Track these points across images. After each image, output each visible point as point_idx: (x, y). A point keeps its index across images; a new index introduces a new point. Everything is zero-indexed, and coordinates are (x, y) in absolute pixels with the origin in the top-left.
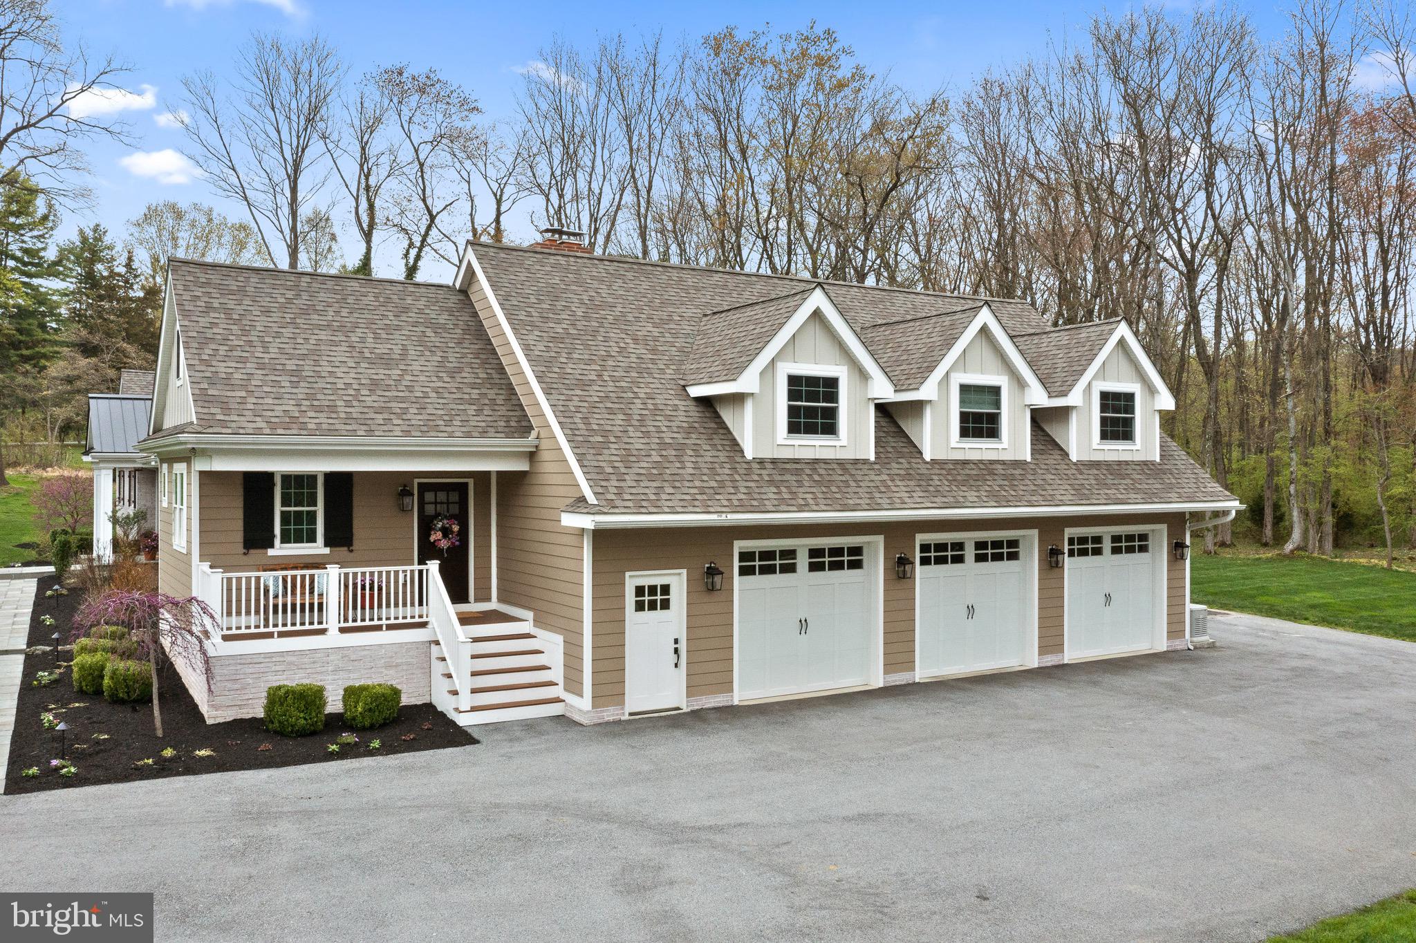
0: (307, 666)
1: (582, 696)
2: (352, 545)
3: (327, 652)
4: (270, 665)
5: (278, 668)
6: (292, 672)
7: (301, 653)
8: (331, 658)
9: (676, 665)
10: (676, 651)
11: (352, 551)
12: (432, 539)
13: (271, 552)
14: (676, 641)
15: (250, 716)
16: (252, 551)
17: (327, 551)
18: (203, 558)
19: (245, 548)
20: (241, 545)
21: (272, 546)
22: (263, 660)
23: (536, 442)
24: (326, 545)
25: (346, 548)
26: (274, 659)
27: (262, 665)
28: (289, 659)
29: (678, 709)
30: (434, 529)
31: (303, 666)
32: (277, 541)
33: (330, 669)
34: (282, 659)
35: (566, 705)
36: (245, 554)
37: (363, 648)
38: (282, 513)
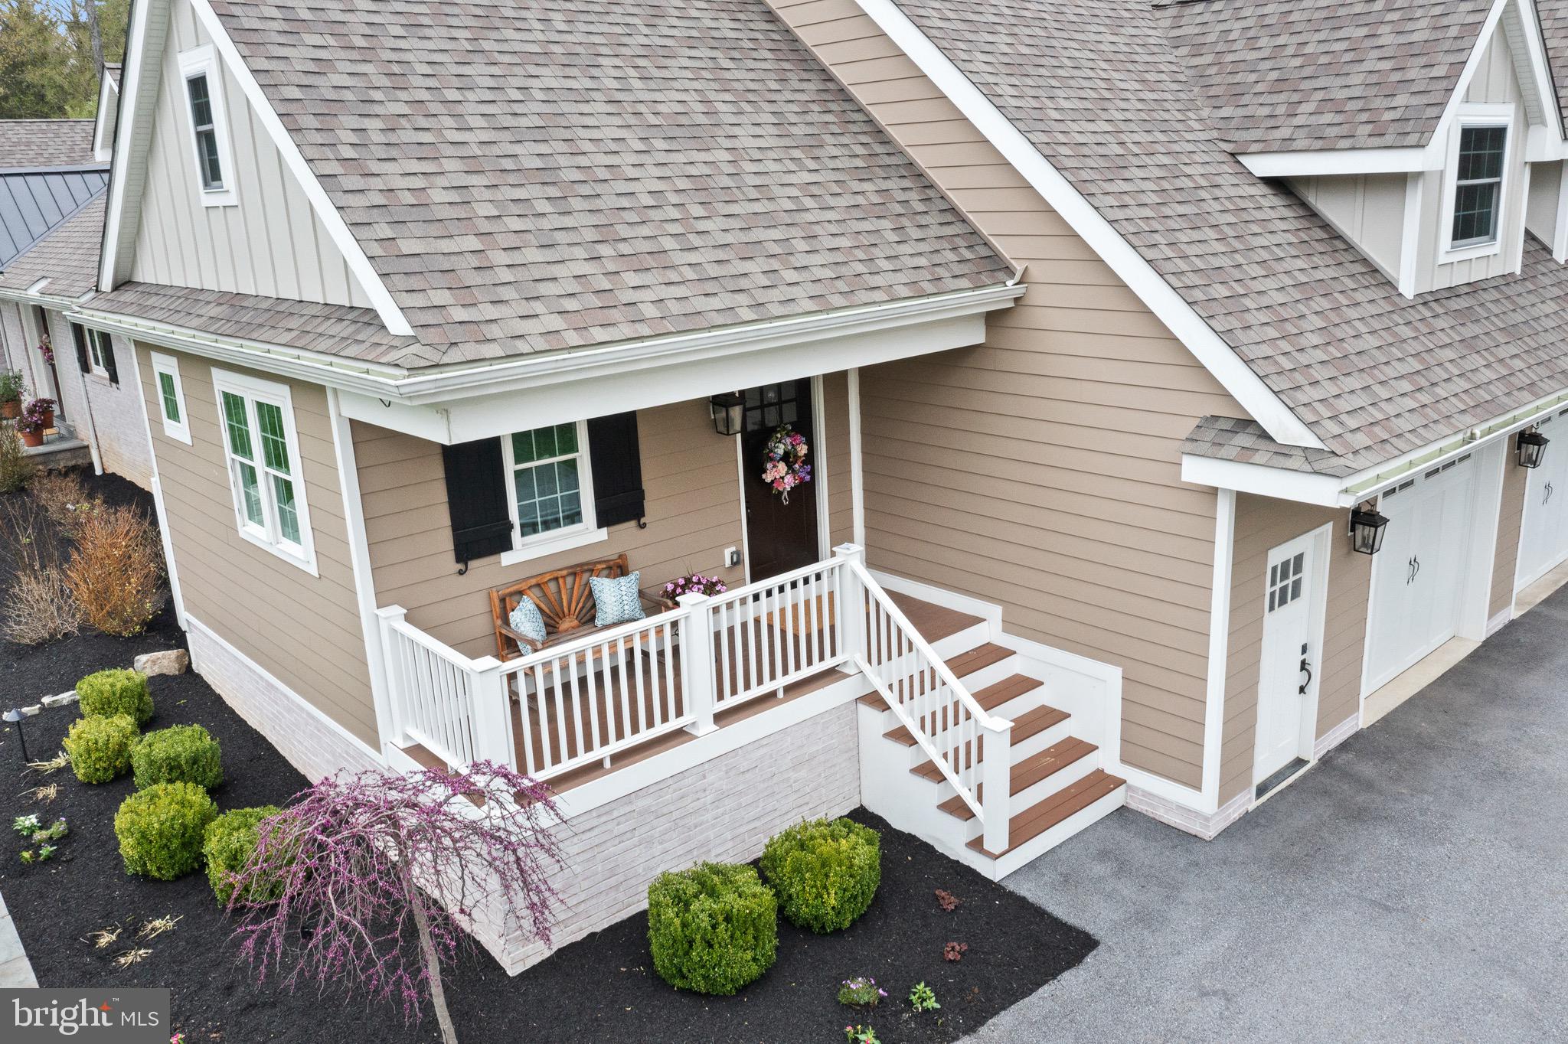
0: (672, 808)
1: (1199, 789)
2: (643, 515)
3: (700, 770)
4: (609, 826)
5: (623, 828)
6: (647, 828)
7: (660, 786)
8: (710, 778)
9: (1302, 690)
10: (1304, 665)
11: (643, 526)
12: (768, 478)
13: (506, 558)
14: (1304, 649)
15: (584, 934)
16: (472, 564)
17: (603, 534)
18: (383, 600)
19: (458, 560)
20: (451, 556)
21: (508, 546)
22: (595, 823)
23: (1020, 290)
24: (601, 524)
25: (633, 523)
26: (615, 814)
27: (596, 831)
28: (640, 804)
29: (1299, 762)
30: (771, 459)
31: (665, 810)
32: (516, 533)
33: (709, 799)
34: (628, 809)
35: (1130, 788)
36: (461, 573)
37: (757, 744)
38: (518, 474)
